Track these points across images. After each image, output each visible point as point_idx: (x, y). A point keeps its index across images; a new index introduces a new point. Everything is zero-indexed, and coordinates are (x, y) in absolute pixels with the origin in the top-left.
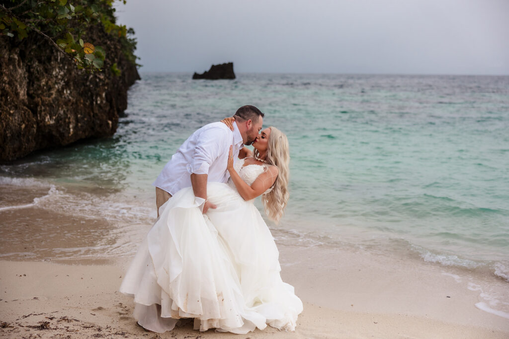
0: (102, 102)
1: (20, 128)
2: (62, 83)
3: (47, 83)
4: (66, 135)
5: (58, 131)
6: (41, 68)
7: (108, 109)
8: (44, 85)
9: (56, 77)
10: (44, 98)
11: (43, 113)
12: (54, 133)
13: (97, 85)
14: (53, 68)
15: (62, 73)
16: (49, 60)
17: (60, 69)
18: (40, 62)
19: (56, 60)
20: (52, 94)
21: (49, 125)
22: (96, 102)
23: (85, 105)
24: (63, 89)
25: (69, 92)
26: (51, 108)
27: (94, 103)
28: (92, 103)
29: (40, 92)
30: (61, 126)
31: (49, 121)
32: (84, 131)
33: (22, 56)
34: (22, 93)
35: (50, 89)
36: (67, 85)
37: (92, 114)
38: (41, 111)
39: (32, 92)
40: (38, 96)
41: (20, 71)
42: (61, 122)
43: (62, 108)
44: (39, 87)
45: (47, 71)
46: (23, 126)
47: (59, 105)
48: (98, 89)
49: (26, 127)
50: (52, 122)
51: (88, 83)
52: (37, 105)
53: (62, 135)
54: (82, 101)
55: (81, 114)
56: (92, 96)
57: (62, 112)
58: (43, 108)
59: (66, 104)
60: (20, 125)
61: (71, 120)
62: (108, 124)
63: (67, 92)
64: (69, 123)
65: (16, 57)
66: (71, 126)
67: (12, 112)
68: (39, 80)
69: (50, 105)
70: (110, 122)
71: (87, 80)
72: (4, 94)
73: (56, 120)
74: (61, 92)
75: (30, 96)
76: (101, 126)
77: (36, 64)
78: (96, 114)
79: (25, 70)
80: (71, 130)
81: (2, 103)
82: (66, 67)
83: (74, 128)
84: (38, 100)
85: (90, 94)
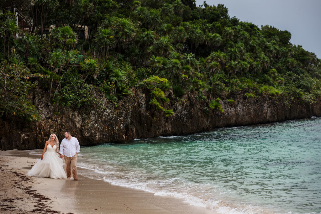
2: (94, 121)
3: (88, 122)
4: (95, 140)
5: (92, 138)
6: (86, 117)
7: (124, 131)
9: (92, 119)
10: (86, 127)
11: (85, 132)
12: (90, 139)
13: (117, 121)
14: (91, 117)
15: (94, 118)
16: (89, 114)
17: (94, 116)
18: (86, 114)
19: (92, 114)
21: (87, 136)
22: (116, 128)
23: (108, 129)
28: (113, 128)
29: (85, 125)
30: (92, 136)
31: (87, 134)
32: (108, 139)
33: (79, 113)
34: (78, 125)
35: (88, 123)
36: (96, 122)
37: (112, 133)
41: (78, 118)
43: (93, 130)
44: (85, 123)
45: (89, 117)
48: (118, 123)
51: (112, 121)
52: (83, 129)
53: (93, 140)
54: (106, 128)
55: (106, 132)
57: (93, 132)
58: (85, 130)
59: (95, 128)
61: (97, 134)
62: (123, 137)
63: (96, 125)
64: (96, 135)
65: (76, 113)
68: (85, 121)
69: (88, 129)
70: (124, 136)
71: (111, 120)
72: (62, 126)
73: (90, 134)
74: (93, 125)
75: (81, 126)
76: (119, 138)
77: (84, 115)
78: (115, 133)
79: (81, 117)
80: (97, 138)
81: (62, 129)
82: (96, 116)
83: (99, 138)
84: (83, 127)
85: (112, 125)
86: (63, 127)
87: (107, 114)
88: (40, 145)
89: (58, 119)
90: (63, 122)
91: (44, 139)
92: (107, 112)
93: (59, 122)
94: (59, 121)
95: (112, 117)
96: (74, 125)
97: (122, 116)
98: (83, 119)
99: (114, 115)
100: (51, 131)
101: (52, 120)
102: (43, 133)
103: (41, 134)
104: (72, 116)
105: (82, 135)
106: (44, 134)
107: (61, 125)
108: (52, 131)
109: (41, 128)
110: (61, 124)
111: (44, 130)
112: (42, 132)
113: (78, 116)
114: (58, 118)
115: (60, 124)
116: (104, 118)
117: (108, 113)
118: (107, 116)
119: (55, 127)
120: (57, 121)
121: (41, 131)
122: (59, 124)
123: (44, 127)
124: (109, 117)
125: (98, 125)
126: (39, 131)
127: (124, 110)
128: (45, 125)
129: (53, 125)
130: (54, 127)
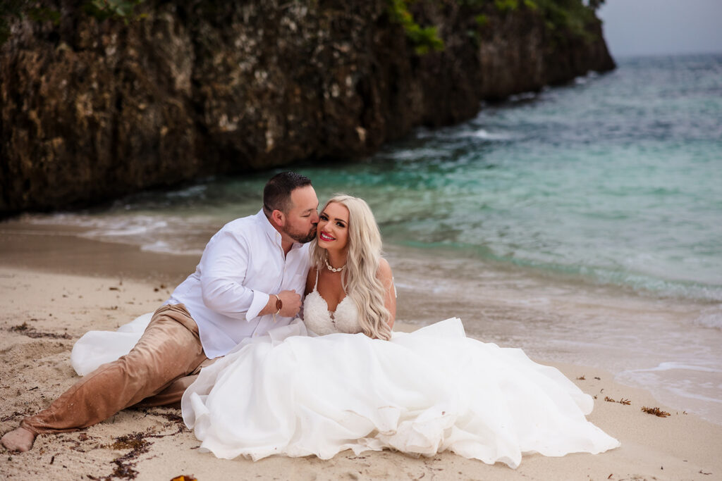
0: (343, 93)
1: (158, 134)
2: (253, 60)
3: (224, 61)
4: (260, 150)
5: (245, 144)
6: (215, 36)
7: (357, 106)
8: (219, 65)
9: (242, 50)
10: (217, 86)
11: (215, 112)
12: (239, 146)
13: (332, 63)
14: (236, 35)
15: (252, 43)
16: (229, 20)
17: (250, 35)
18: (214, 24)
19: (241, 20)
20: (232, 79)
21: (227, 133)
22: (331, 94)
23: (304, 98)
24: (254, 69)
25: (265, 75)
26: (232, 104)
27: (326, 96)
28: (321, 96)
29: (212, 76)
30: (249, 133)
31: (226, 124)
32: (304, 146)
33: (181, 16)
34: (182, 79)
35: (229, 69)
36: (262, 63)
37: (319, 115)
38: (211, 109)
39: (198, 76)
40: (208, 82)
41: (177, 42)
42: (250, 128)
43: (252, 104)
44: (212, 69)
45: (228, 40)
46: (164, 131)
47: (246, 98)
48: (334, 71)
49: (171, 133)
50: (231, 127)
51: (314, 60)
52: (204, 97)
53: (252, 150)
54: (298, 91)
55: (296, 114)
56: (321, 82)
57: (251, 110)
58: (214, 103)
59: (260, 95)
60: (158, 129)
61: (270, 124)
62: (357, 134)
63: (261, 76)
64: (265, 129)
65: (169, 18)
66: (269, 135)
67: (142, 106)
68: (210, 55)
69: (228, 98)
70: (361, 132)
71: (310, 55)
72: (130, 77)
73: (239, 123)
74: (249, 76)
75: (195, 83)
76: (342, 137)
77: (205, 29)
78: (330, 116)
79: (187, 39)
80: (270, 142)
81: (126, 92)
82: (261, 32)
83: (276, 139)
84: (207, 89)
85: (316, 79)
86: (132, 87)
87: (293, 26)
88: (27, 185)
89: (105, 39)
90: (131, 58)
91: (45, 154)
92: (293, 18)
93: (114, 55)
94: (111, 51)
95: (315, 41)
96: (164, 78)
97: (348, 39)
98: (197, 46)
99: (321, 34)
100: (79, 106)
101: (76, 49)
102: (39, 115)
103: (29, 124)
104: (153, 33)
105: (201, 128)
106: (44, 125)
107: (122, 75)
108: (85, 105)
109: (26, 94)
110: (121, 70)
111: (39, 102)
112: (33, 115)
113: (177, 32)
114: (109, 34)
115: (117, 71)
116: (281, 43)
117: (298, 24)
118: (293, 35)
119: (101, 84)
120: (101, 51)
121: (25, 108)
122: (113, 66)
123: (37, 86)
124: (299, 42)
125: (269, 78)
126: (12, 105)
127: (357, 11)
128: (42, 72)
129: (87, 71)
130: (95, 85)
